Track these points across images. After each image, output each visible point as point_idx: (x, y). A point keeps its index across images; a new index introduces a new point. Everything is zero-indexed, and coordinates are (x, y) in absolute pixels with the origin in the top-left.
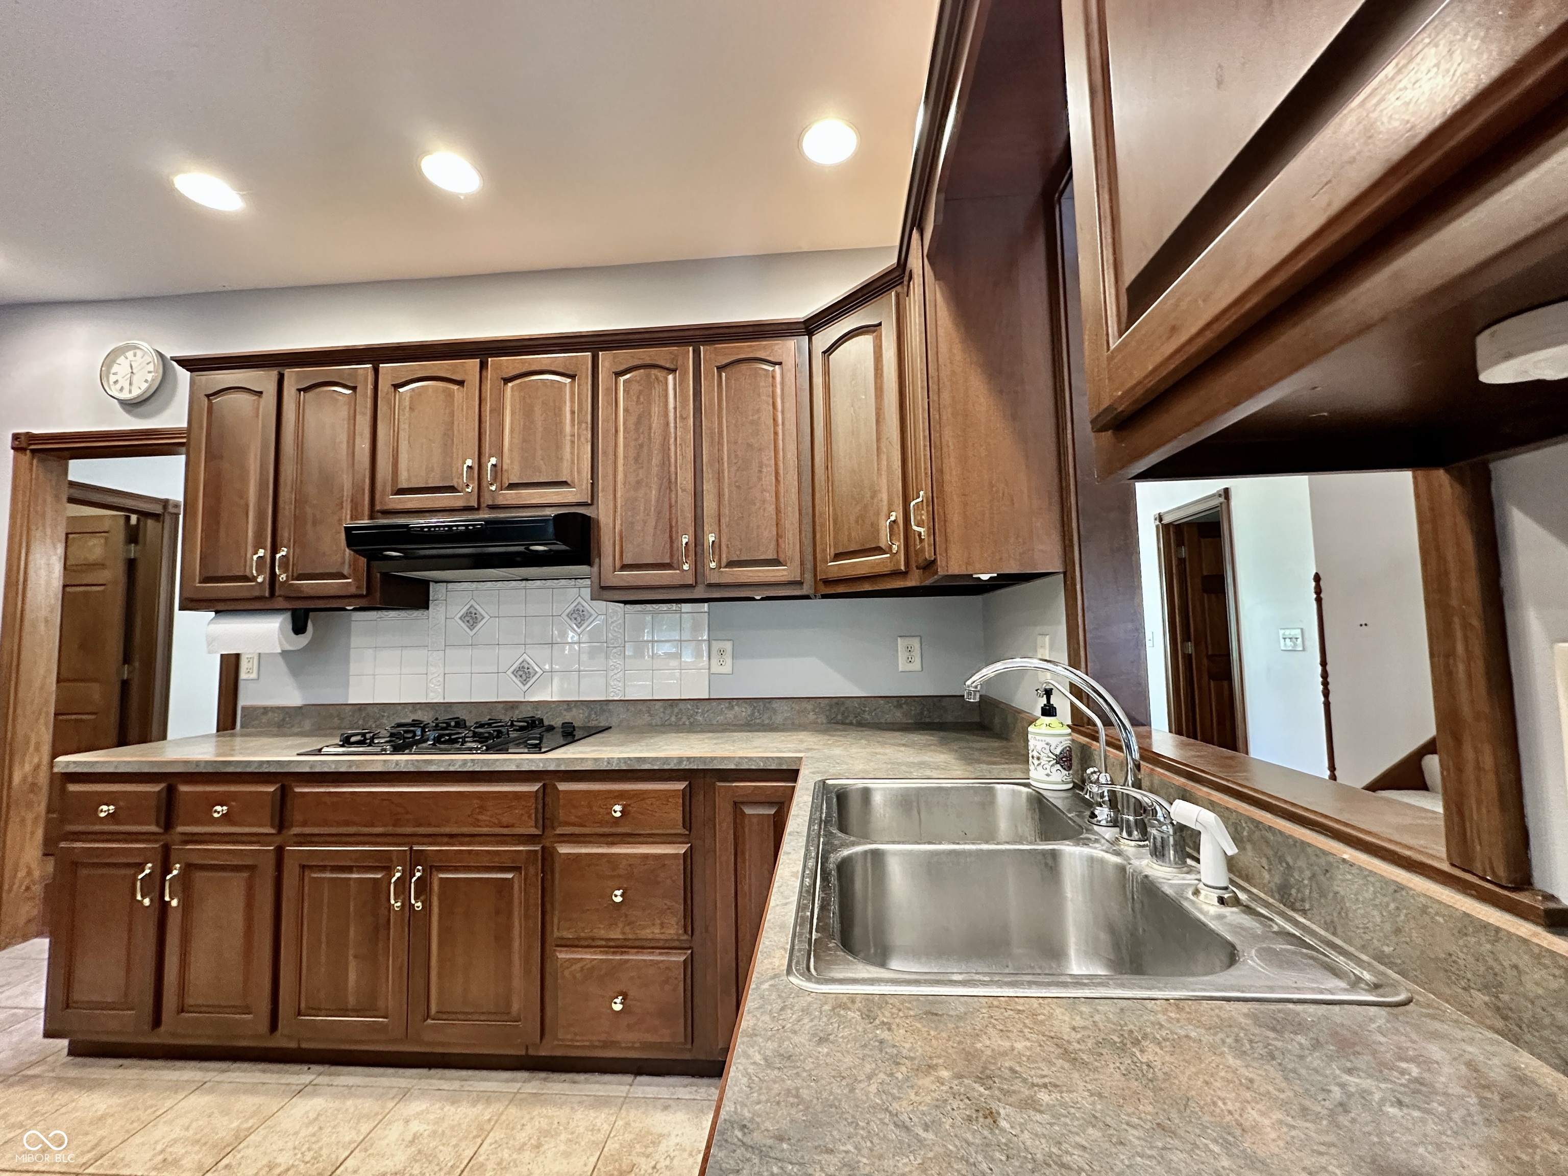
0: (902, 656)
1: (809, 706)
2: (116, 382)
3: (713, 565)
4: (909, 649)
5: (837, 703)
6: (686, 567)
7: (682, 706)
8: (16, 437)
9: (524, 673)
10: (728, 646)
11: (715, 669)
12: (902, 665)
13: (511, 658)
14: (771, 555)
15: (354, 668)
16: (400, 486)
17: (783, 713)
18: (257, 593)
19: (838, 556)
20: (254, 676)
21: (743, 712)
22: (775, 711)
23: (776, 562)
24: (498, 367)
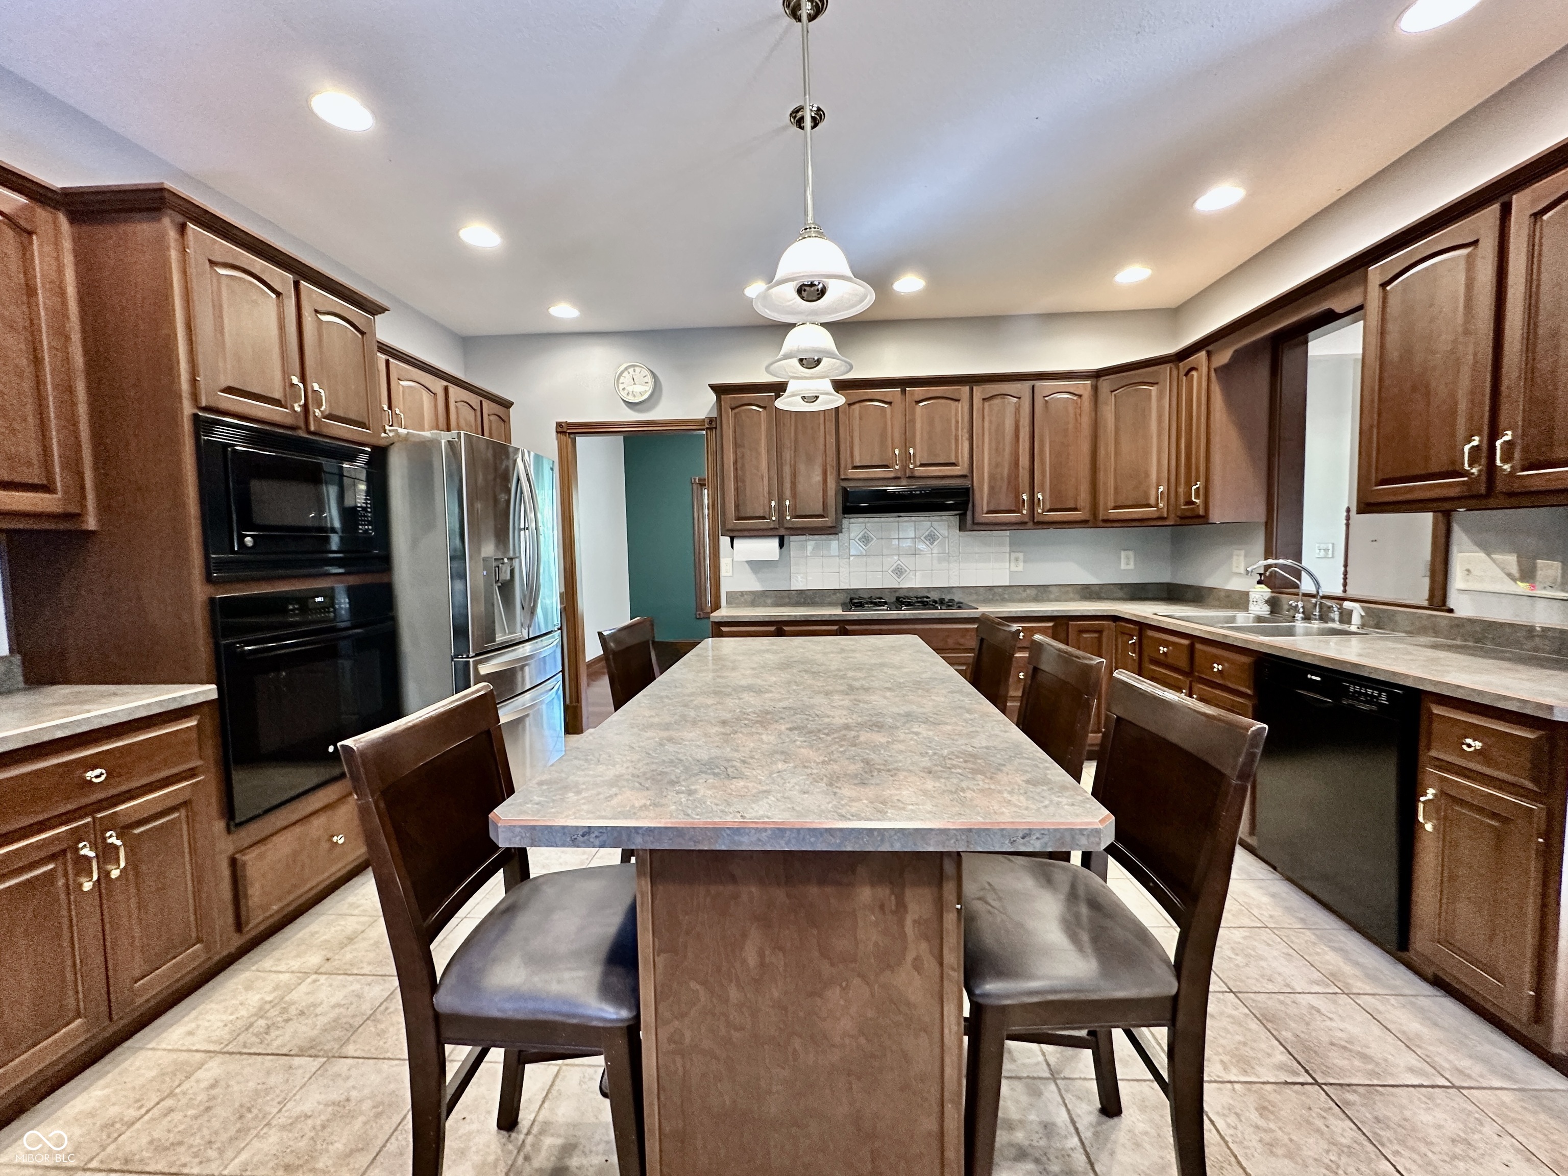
0: (1123, 561)
1: (1069, 589)
2: (624, 389)
3: (1040, 511)
4: (1128, 558)
5: (1087, 587)
6: (1025, 512)
7: (996, 590)
8: (559, 425)
9: (899, 571)
10: (1021, 555)
11: (1013, 568)
12: (1123, 566)
13: (892, 561)
14: (1072, 506)
15: (793, 569)
16: (855, 464)
17: (1055, 591)
18: (772, 526)
19: (1115, 508)
20: (730, 574)
21: (1033, 592)
22: (1050, 592)
23: (1075, 509)
24: (912, 393)
